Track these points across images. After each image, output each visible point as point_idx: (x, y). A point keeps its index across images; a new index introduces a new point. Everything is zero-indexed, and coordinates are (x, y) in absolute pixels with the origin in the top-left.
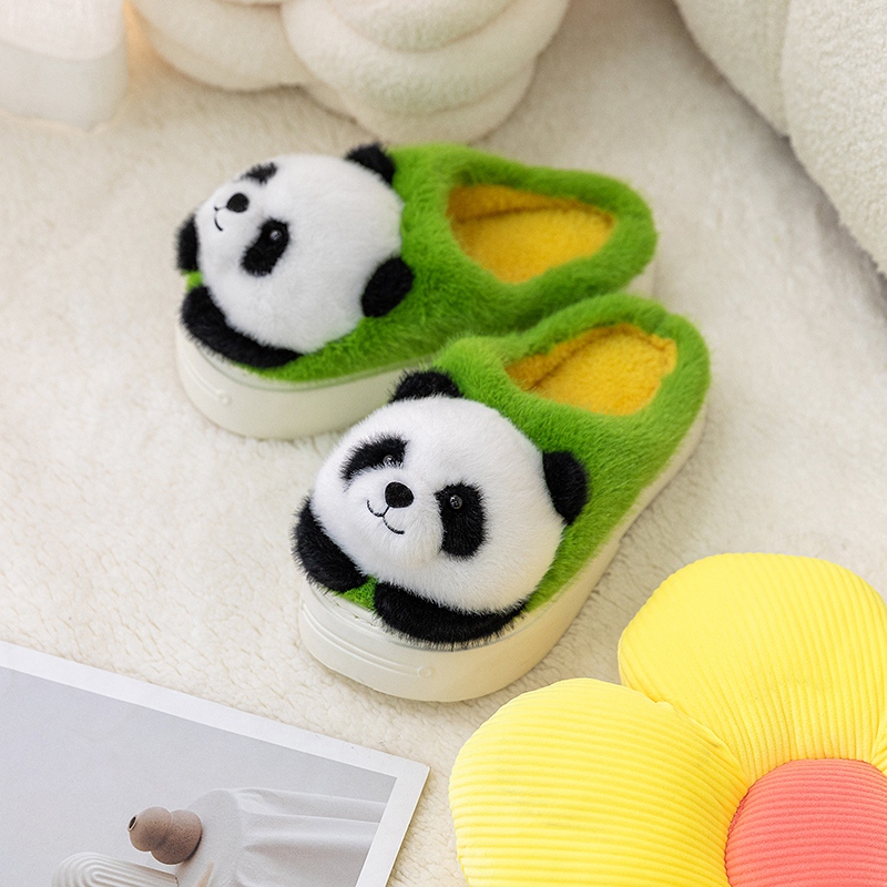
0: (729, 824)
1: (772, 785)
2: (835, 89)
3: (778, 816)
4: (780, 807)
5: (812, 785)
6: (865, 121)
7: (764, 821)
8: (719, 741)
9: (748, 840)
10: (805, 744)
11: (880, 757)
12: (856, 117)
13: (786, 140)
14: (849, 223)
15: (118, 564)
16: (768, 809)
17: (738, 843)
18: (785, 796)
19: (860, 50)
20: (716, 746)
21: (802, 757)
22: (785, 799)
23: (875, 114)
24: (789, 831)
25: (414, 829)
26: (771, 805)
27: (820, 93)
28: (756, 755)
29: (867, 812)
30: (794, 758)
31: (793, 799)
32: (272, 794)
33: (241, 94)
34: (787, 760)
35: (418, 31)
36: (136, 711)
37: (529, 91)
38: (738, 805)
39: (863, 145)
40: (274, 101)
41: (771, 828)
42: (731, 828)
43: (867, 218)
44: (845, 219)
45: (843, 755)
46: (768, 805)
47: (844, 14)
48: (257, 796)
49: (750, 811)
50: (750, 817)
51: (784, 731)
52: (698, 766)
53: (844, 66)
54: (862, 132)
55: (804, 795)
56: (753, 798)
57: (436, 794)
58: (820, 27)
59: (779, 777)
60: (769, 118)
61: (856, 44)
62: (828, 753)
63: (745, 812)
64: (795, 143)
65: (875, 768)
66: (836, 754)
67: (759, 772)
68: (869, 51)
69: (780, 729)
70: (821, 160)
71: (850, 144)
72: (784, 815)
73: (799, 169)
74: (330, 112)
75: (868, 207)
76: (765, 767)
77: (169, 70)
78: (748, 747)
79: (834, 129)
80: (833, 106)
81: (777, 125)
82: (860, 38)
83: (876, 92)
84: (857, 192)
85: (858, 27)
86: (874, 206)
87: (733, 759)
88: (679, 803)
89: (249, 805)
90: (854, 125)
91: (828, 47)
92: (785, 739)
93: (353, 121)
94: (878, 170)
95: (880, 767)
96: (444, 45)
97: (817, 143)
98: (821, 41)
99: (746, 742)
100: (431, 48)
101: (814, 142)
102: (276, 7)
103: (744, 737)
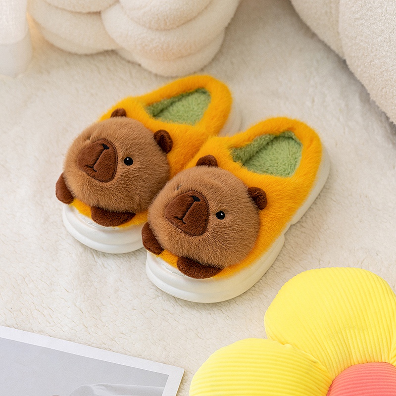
1: (343, 378)
2: (362, 36)
4: (348, 389)
5: (362, 376)
8: (315, 360)
10: (357, 357)
11: (393, 360)
12: (372, 48)
13: (344, 62)
14: (374, 99)
16: (343, 390)
20: (314, 362)
21: (356, 363)
22: (350, 384)
26: (343, 388)
27: (356, 38)
28: (335, 365)
29: (389, 387)
30: (353, 364)
31: (354, 384)
33: (86, 55)
34: (350, 365)
35: (165, 21)
37: (222, 46)
38: (328, 389)
39: (377, 61)
40: (102, 58)
43: (382, 96)
44: (373, 97)
45: (376, 360)
46: (342, 388)
48: (102, 387)
49: (334, 392)
51: (347, 352)
52: (307, 373)
53: (365, 24)
54: (376, 55)
55: (359, 382)
56: (334, 386)
58: (353, 6)
59: (346, 374)
60: (337, 52)
61: (370, 13)
62: (369, 360)
63: (332, 392)
64: (348, 62)
65: (391, 365)
66: (373, 361)
67: (337, 373)
68: (376, 17)
69: (344, 351)
70: (359, 70)
71: (371, 61)
73: (351, 75)
74: (129, 62)
75: (381, 91)
76: (340, 370)
77: (52, 47)
78: (330, 361)
79: (363, 54)
80: (362, 44)
81: (341, 55)
82: (371, 10)
83: (380, 36)
84: (376, 84)
86: (384, 90)
87: (323, 368)
90: (372, 52)
91: (358, 16)
92: (347, 355)
93: (140, 65)
94: (384, 73)
95: (394, 364)
96: (178, 27)
97: (357, 62)
98: (354, 13)
99: (329, 359)
100: (172, 29)
101: (356, 62)
102: (98, 13)
103: (328, 357)
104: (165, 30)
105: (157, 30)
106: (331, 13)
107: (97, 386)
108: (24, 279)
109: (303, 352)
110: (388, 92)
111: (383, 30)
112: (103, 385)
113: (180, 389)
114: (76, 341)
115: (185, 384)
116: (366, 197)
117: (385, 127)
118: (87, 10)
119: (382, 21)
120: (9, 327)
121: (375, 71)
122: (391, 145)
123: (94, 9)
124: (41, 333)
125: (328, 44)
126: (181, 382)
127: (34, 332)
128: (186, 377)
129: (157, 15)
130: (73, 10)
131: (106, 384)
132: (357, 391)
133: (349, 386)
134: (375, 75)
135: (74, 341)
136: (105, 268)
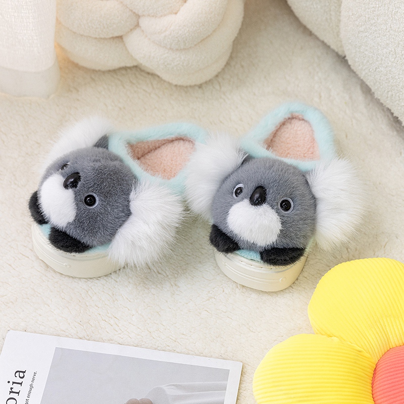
0: (371, 382)
1: (386, 362)
2: (367, 46)
3: (391, 376)
4: (391, 372)
6: (382, 60)
7: (386, 379)
8: (361, 349)
9: (382, 388)
10: (395, 341)
12: (378, 58)
14: (379, 98)
15: (96, 293)
16: (387, 373)
17: (377, 390)
18: (392, 366)
19: (376, 31)
20: (360, 351)
21: (394, 346)
22: (392, 368)
23: (386, 57)
24: (398, 381)
25: (241, 391)
26: (388, 371)
28: (376, 350)
30: (391, 347)
31: (396, 367)
32: (179, 385)
34: (389, 349)
35: (184, 42)
36: (117, 358)
38: (373, 373)
40: (124, 72)
41: (390, 382)
42: (373, 384)
43: (387, 97)
44: (377, 95)
47: (367, 16)
48: (173, 387)
49: (379, 375)
50: (380, 378)
51: (385, 338)
52: (355, 363)
53: (370, 36)
55: (400, 365)
56: (379, 369)
57: (248, 374)
58: (357, 20)
59: (388, 358)
60: (336, 50)
61: (374, 28)
63: (378, 375)
64: (350, 63)
67: (379, 357)
68: (380, 32)
70: (364, 73)
71: (376, 68)
72: (394, 375)
73: (352, 72)
75: (387, 93)
76: (381, 354)
78: (372, 348)
79: (368, 61)
80: (367, 53)
81: (340, 53)
82: (375, 26)
83: (385, 48)
84: (381, 87)
85: (374, 21)
86: (390, 93)
87: (368, 355)
88: (351, 381)
89: (171, 391)
90: (377, 61)
91: (361, 29)
92: (386, 341)
94: (390, 79)
96: (195, 45)
97: (361, 66)
98: (358, 26)
99: (371, 346)
100: (190, 47)
101: (359, 66)
102: (120, 38)
103: (370, 344)
104: (184, 49)
105: (177, 50)
106: (331, 19)
107: (167, 386)
108: (88, 292)
109: (349, 343)
110: (394, 96)
111: (388, 44)
112: (173, 385)
113: (241, 381)
114: (143, 346)
115: (244, 376)
116: (380, 184)
117: (388, 116)
118: (111, 36)
119: (387, 36)
120: (81, 338)
121: (381, 77)
122: (395, 133)
123: (116, 34)
124: (111, 341)
125: (328, 44)
126: (241, 375)
127: (104, 342)
128: (245, 369)
129: (177, 37)
130: (98, 37)
131: (176, 383)
132: (399, 373)
133: (392, 370)
134: (380, 79)
135: (141, 346)
136: (159, 273)
